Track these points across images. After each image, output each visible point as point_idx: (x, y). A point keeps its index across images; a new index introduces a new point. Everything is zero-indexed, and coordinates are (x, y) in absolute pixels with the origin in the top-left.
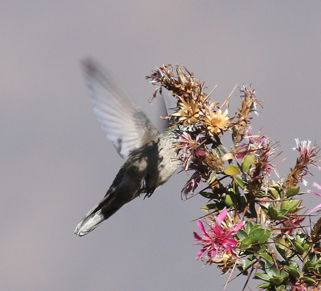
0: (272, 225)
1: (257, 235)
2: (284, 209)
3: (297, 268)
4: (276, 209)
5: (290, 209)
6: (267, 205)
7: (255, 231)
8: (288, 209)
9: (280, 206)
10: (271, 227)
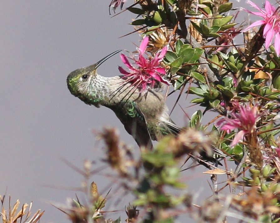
0: (205, 42)
1: (187, 55)
2: (217, 26)
3: (231, 89)
4: (207, 27)
5: (223, 25)
6: (198, 22)
7: (184, 51)
8: (220, 26)
9: (212, 22)
10: (203, 45)
